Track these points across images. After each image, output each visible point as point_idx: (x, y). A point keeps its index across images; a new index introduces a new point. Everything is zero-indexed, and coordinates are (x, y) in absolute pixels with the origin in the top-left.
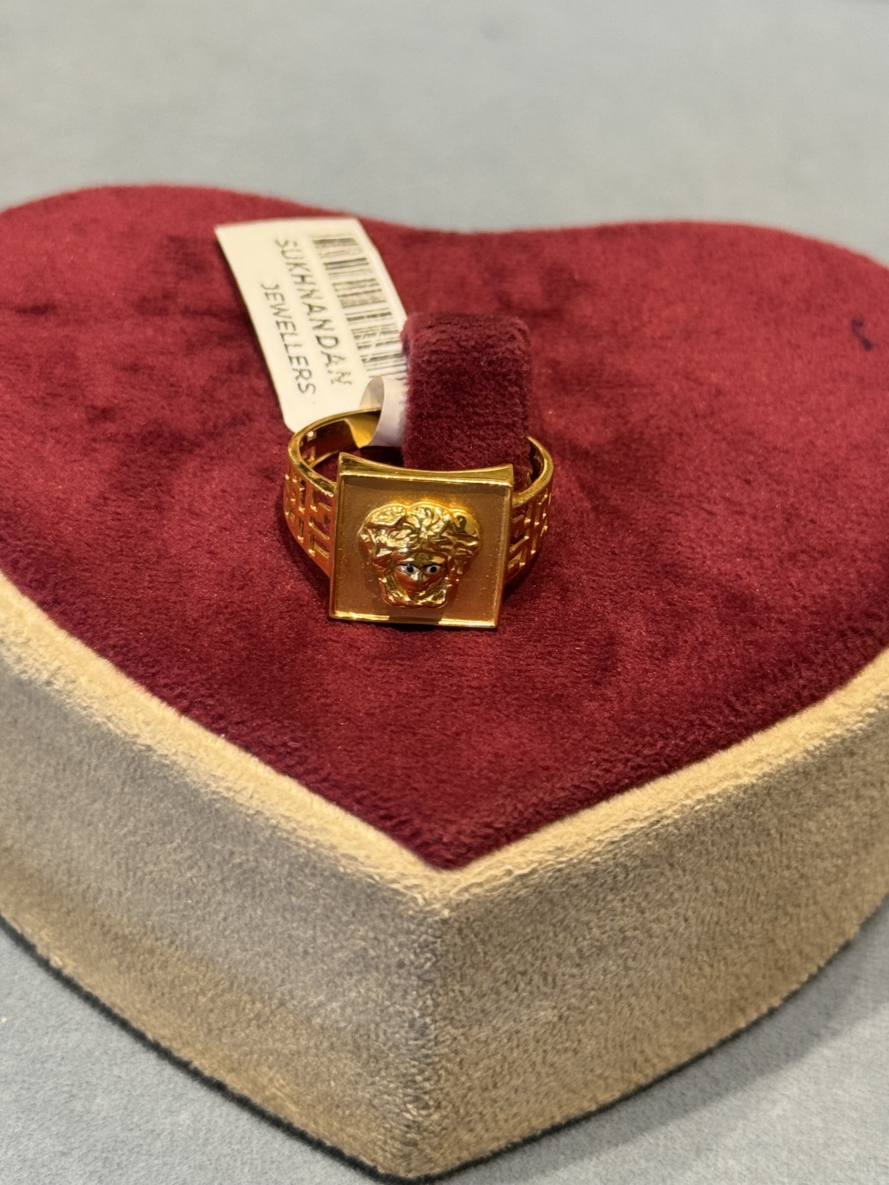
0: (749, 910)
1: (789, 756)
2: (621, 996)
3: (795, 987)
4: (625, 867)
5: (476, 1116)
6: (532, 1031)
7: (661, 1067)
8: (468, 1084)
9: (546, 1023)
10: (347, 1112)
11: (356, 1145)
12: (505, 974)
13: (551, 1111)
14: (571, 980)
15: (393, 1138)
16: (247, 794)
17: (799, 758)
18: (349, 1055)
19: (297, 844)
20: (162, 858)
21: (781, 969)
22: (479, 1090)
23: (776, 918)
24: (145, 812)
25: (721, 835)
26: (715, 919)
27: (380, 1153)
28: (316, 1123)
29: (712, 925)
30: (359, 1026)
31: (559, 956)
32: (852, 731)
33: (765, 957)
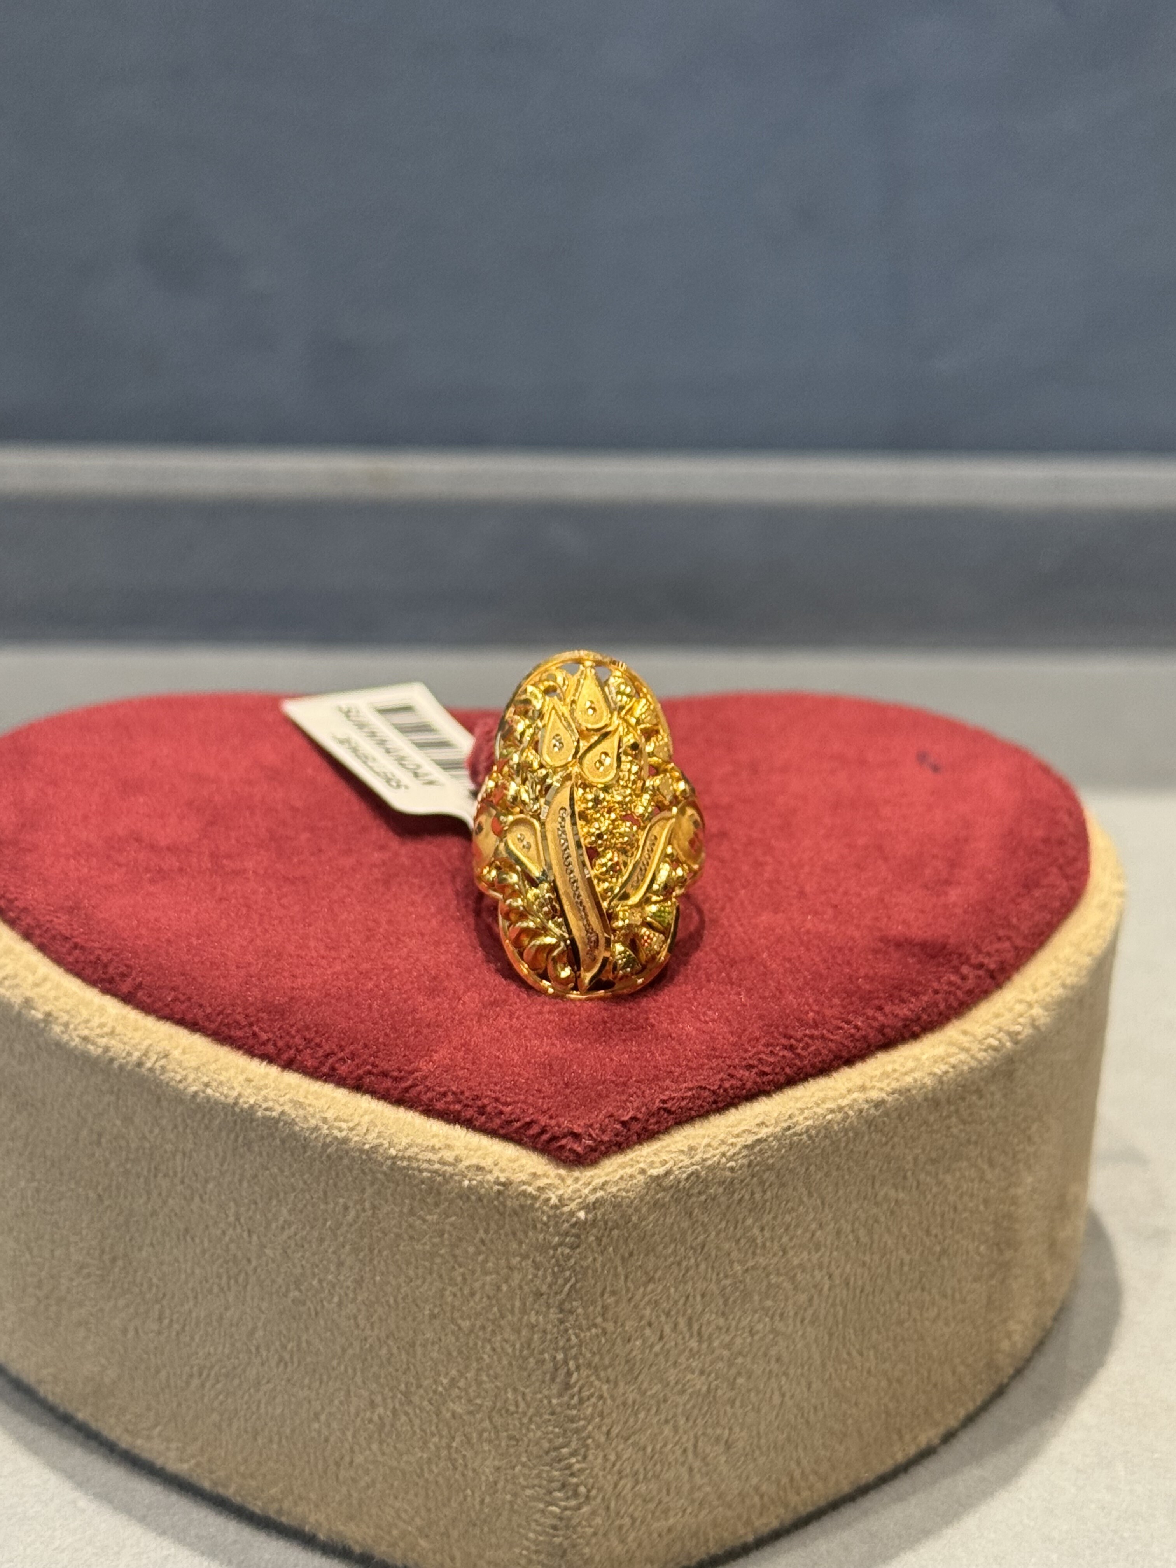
0: (893, 1281)
2: (770, 1372)
3: (951, 1422)
4: (762, 1183)
5: (627, 1521)
6: (681, 1403)
7: (820, 1494)
9: (694, 1394)
12: (648, 1312)
13: (706, 1535)
14: (717, 1333)
15: (537, 1550)
16: (361, 1130)
17: (928, 1081)
23: (923, 1305)
25: (857, 1162)
26: (860, 1282)
29: (858, 1291)
31: (703, 1296)
33: (916, 1360)
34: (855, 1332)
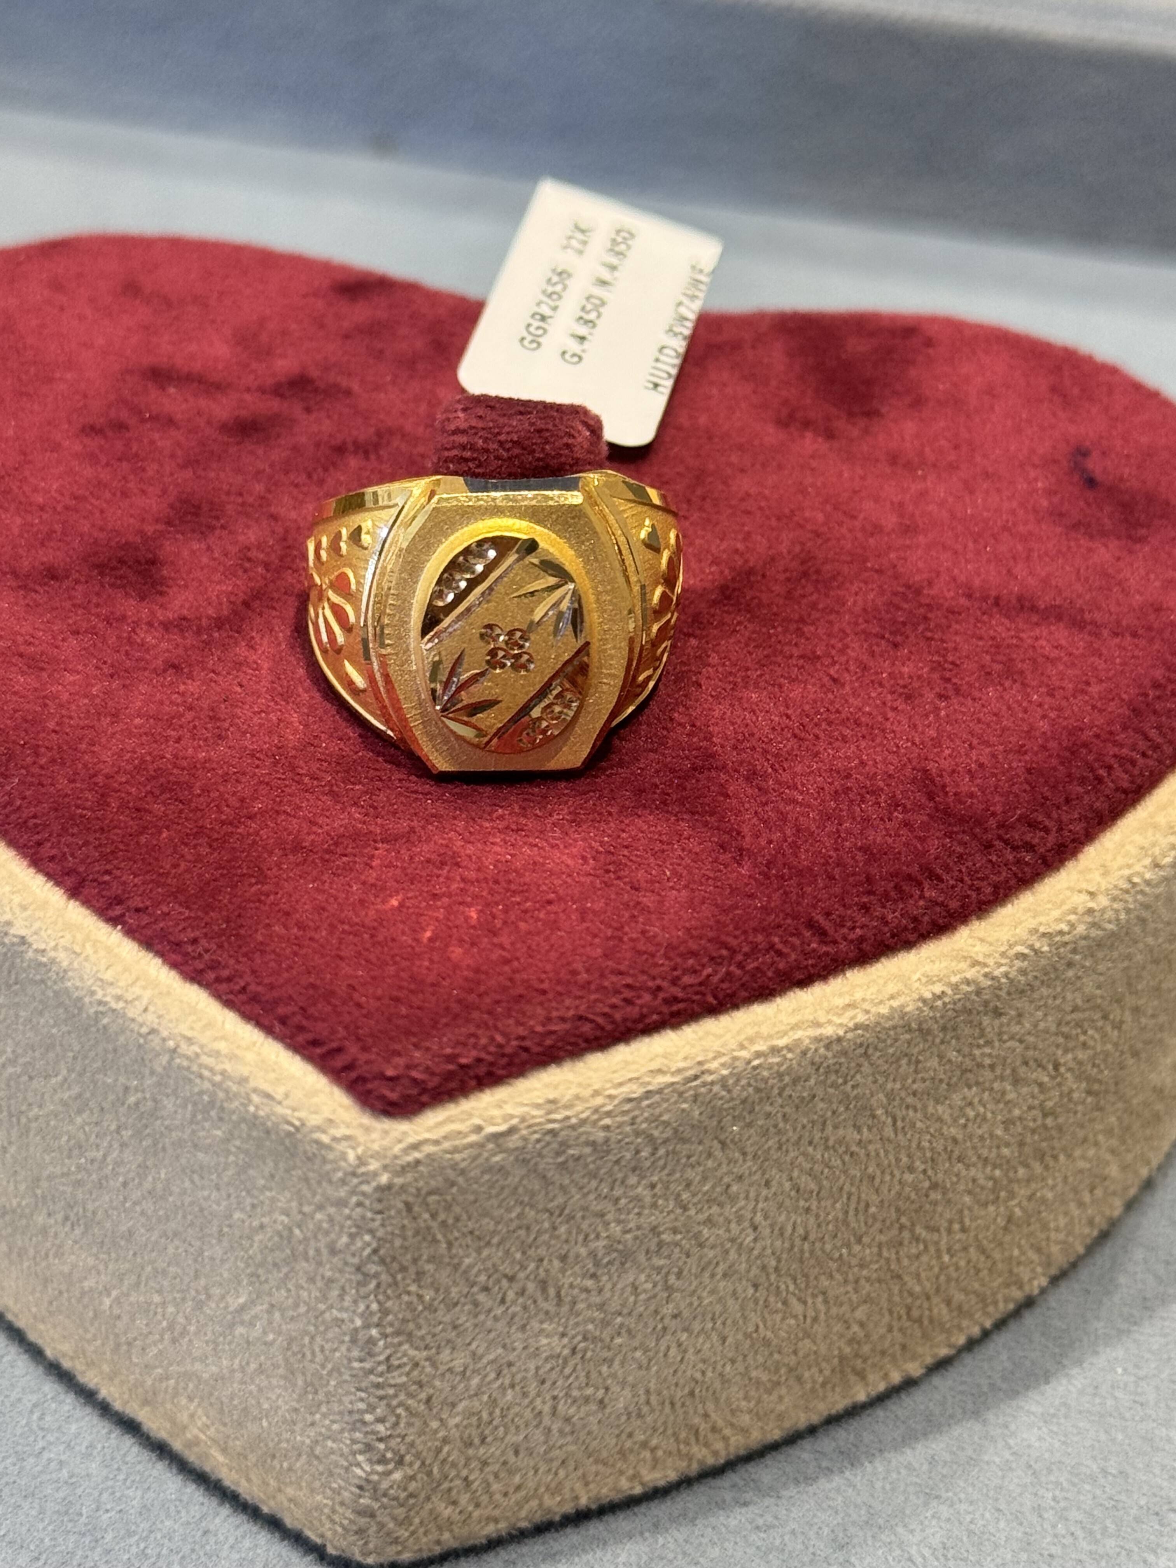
0: (853, 1225)
1: (895, 1003)
2: (665, 1329)
3: (944, 1352)
4: (651, 1139)
5: (458, 1482)
6: (532, 1366)
7: (738, 1444)
8: (441, 1434)
9: (551, 1357)
10: (285, 1465)
11: (298, 1513)
12: (483, 1278)
13: (572, 1490)
14: (584, 1296)
15: (342, 1504)
16: (140, 1006)
18: (282, 1383)
19: (201, 1076)
20: (46, 1097)
21: (919, 1321)
22: (459, 1444)
23: (901, 1244)
24: (24, 1033)
25: (797, 1107)
26: (801, 1231)
27: (328, 1525)
28: (249, 1480)
29: (798, 1242)
30: (291, 1340)
31: (563, 1258)
32: (993, 978)
33: (889, 1300)
34: (795, 1280)
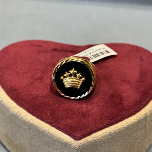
16: (47, 130)
17: (133, 123)
19: (55, 137)
